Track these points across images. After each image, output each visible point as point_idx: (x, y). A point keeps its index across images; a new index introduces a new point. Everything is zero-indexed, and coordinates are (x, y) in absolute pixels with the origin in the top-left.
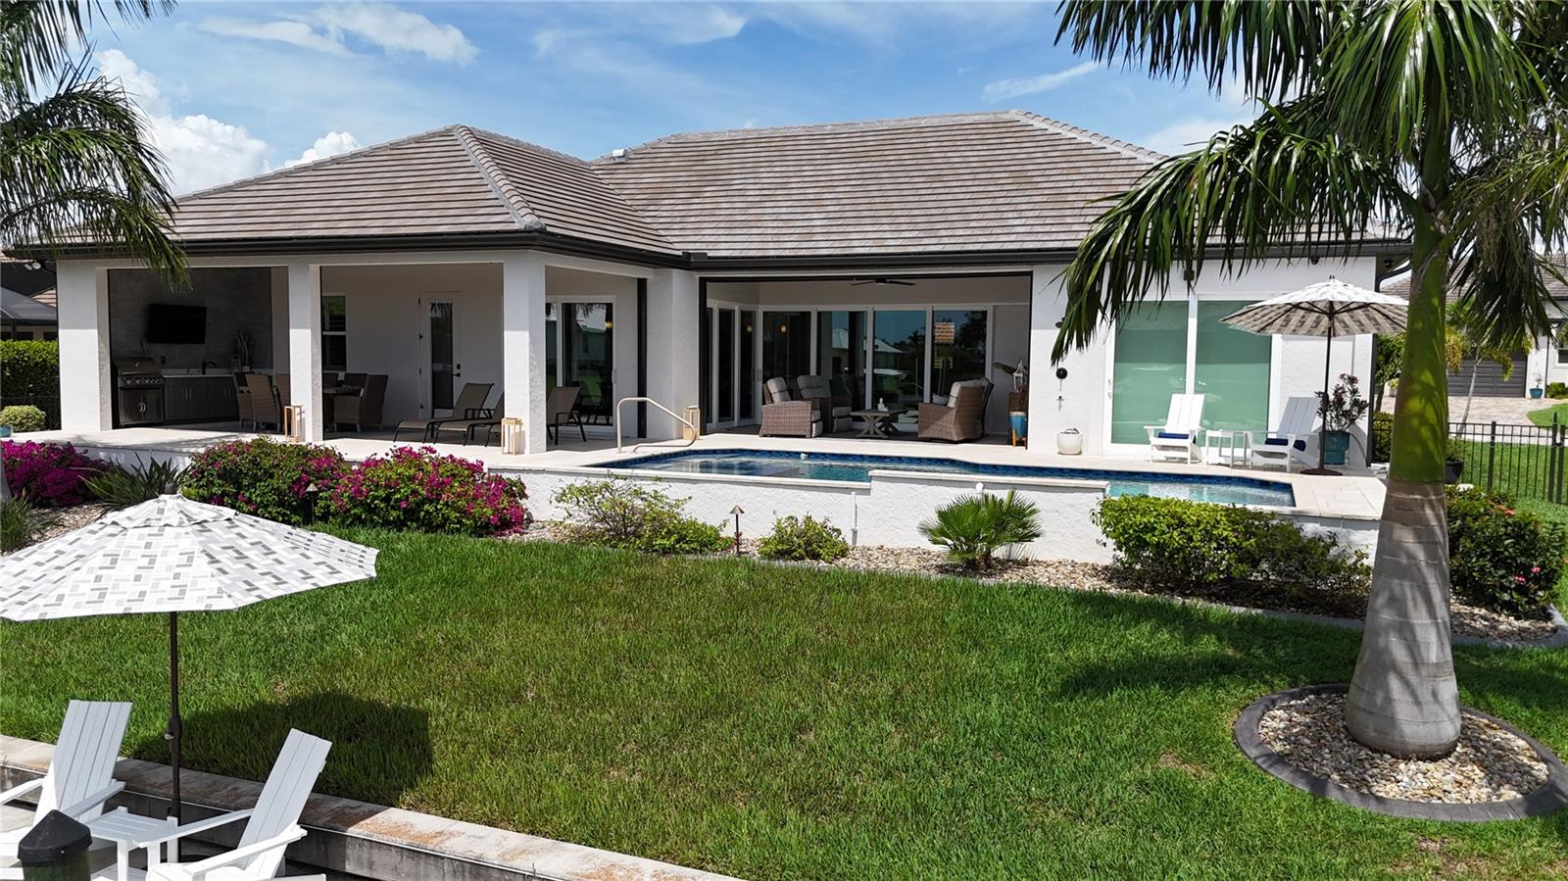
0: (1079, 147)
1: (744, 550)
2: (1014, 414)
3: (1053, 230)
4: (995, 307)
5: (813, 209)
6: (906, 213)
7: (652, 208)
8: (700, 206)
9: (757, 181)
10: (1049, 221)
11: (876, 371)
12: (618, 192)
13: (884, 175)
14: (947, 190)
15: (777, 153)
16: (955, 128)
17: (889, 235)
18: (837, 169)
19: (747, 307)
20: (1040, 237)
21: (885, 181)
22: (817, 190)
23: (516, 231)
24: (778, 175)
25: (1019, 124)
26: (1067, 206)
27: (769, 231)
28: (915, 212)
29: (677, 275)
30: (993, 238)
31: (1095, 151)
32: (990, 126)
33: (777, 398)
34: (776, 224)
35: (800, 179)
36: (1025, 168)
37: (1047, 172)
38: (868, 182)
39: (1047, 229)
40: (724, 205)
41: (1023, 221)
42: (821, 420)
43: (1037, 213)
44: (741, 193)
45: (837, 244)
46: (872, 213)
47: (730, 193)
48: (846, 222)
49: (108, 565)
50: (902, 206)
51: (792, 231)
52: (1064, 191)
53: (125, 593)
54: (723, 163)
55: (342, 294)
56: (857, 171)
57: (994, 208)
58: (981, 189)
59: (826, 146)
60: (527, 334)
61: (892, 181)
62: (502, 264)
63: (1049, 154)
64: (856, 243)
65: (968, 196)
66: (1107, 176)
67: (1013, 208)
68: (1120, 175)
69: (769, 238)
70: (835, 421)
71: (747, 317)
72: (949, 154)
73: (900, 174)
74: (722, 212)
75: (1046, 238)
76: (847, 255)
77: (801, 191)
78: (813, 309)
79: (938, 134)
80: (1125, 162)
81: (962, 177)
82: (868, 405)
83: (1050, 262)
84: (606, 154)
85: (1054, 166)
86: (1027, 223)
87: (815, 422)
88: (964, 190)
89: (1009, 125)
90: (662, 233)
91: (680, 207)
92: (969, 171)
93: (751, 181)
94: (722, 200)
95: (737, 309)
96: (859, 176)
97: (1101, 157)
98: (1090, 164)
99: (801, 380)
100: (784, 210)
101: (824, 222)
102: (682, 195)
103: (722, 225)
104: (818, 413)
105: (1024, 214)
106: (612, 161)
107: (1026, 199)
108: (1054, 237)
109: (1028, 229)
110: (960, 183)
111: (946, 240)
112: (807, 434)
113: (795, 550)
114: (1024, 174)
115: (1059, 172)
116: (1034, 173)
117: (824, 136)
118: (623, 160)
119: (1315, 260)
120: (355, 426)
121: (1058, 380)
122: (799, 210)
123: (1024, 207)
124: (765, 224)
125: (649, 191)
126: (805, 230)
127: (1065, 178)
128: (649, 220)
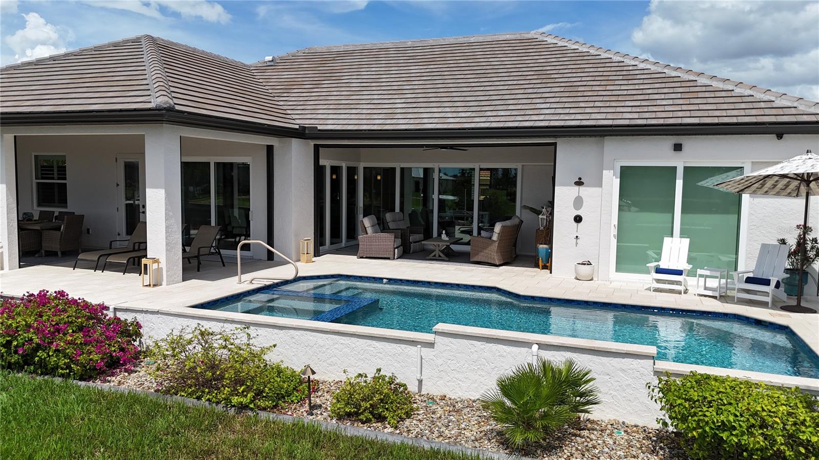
0: (581, 54)
1: (318, 401)
2: (541, 246)
3: (571, 112)
4: (523, 165)
5: (396, 96)
6: (462, 99)
7: (285, 95)
8: (318, 94)
9: (359, 77)
10: (567, 105)
11: (441, 197)
12: (264, 84)
13: (446, 73)
14: (490, 84)
15: (374, 59)
16: (494, 43)
17: (449, 115)
18: (414, 69)
19: (352, 164)
20: (562, 117)
21: (446, 77)
22: (399, 83)
23: (150, 109)
24: (374, 73)
25: (537, 40)
26: (579, 95)
27: (364, 111)
28: (468, 99)
29: (295, 143)
30: (527, 118)
31: (594, 57)
32: (518, 41)
33: (369, 230)
34: (369, 106)
35: (388, 76)
36: (545, 68)
37: (561, 71)
38: (435, 78)
39: (567, 111)
40: (335, 93)
41: (548, 105)
42: (401, 245)
43: (557, 100)
44: (347, 85)
45: (412, 121)
46: (437, 99)
47: (339, 85)
48: (419, 105)
50: (459, 94)
51: (380, 111)
52: (575, 84)
54: (337, 65)
55: (64, 154)
56: (428, 70)
57: (526, 96)
58: (515, 82)
59: (407, 55)
60: (163, 191)
61: (452, 77)
62: (144, 135)
63: (561, 59)
64: (426, 121)
65: (506, 87)
66: (605, 74)
67: (539, 96)
68: (614, 73)
69: (363, 116)
70: (412, 245)
71: (352, 171)
72: (490, 60)
73: (457, 73)
74: (333, 98)
75: (567, 118)
76: (419, 130)
77: (389, 84)
78: (398, 166)
79: (482, 47)
80: (616, 64)
81: (500, 75)
82: (435, 234)
83: (570, 136)
84: (261, 60)
85: (565, 67)
86: (551, 107)
87: (397, 248)
88: (502, 83)
89: (530, 41)
90: (289, 112)
91: (305, 94)
92: (505, 70)
93: (355, 77)
94: (333, 89)
95: (344, 165)
96: (429, 74)
97: (598, 61)
98: (591, 66)
99: (388, 216)
100: (376, 97)
101: (404, 105)
102: (307, 86)
103: (331, 107)
104: (399, 241)
105: (548, 100)
106: (265, 65)
107: (548, 90)
108: (573, 117)
109: (552, 111)
110: (499, 79)
111: (492, 119)
112: (391, 256)
113: (362, 413)
114: (545, 72)
115: (570, 71)
116: (552, 72)
117: (406, 48)
118: (272, 64)
119: (780, 136)
120: (57, 252)
121: (575, 224)
122: (386, 97)
123: (547, 95)
124: (361, 106)
125: (286, 83)
126: (390, 111)
127: (575, 75)
128: (282, 103)
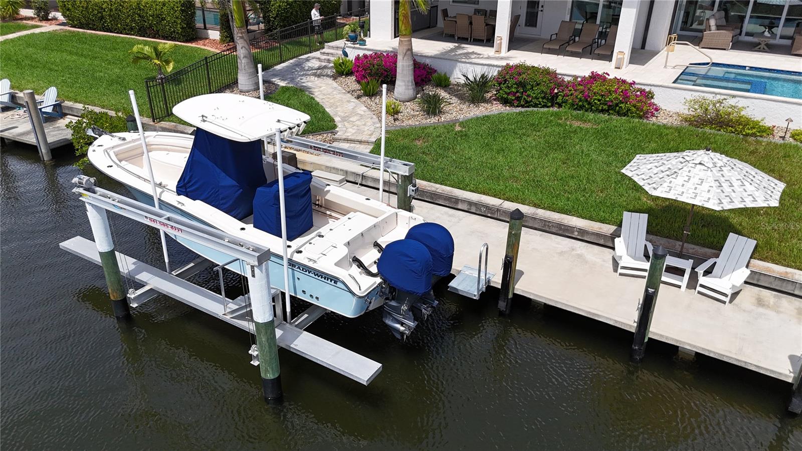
33: (713, 28)
49: (699, 183)
53: (703, 197)
112: (727, 48)
